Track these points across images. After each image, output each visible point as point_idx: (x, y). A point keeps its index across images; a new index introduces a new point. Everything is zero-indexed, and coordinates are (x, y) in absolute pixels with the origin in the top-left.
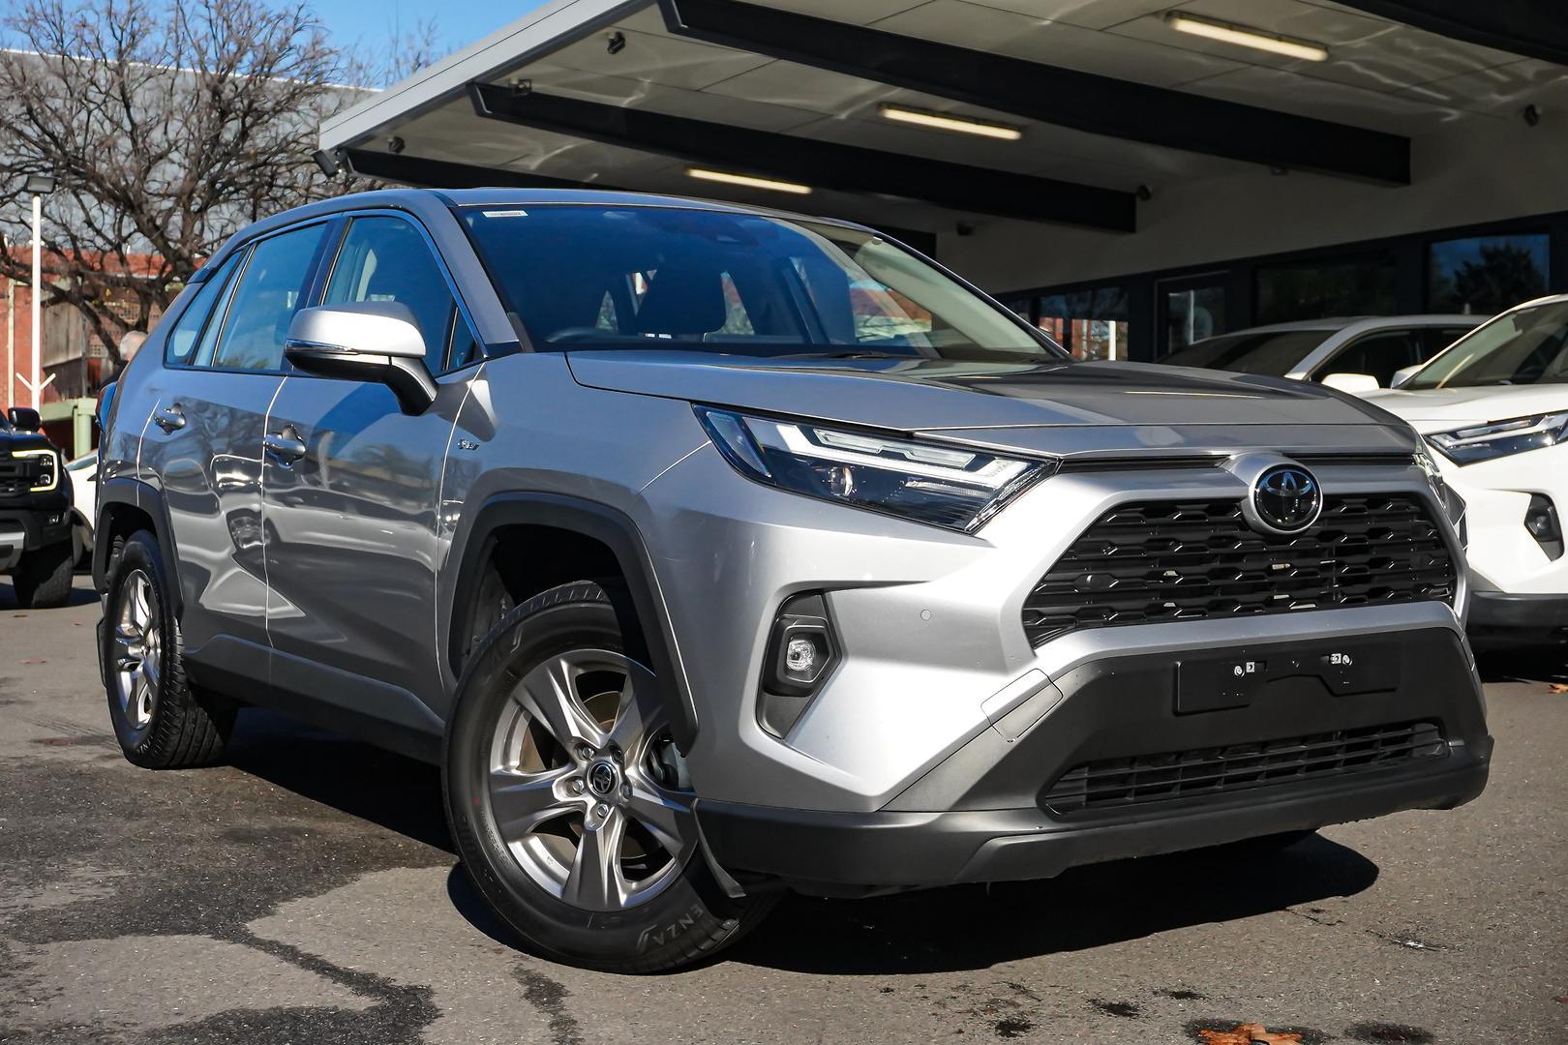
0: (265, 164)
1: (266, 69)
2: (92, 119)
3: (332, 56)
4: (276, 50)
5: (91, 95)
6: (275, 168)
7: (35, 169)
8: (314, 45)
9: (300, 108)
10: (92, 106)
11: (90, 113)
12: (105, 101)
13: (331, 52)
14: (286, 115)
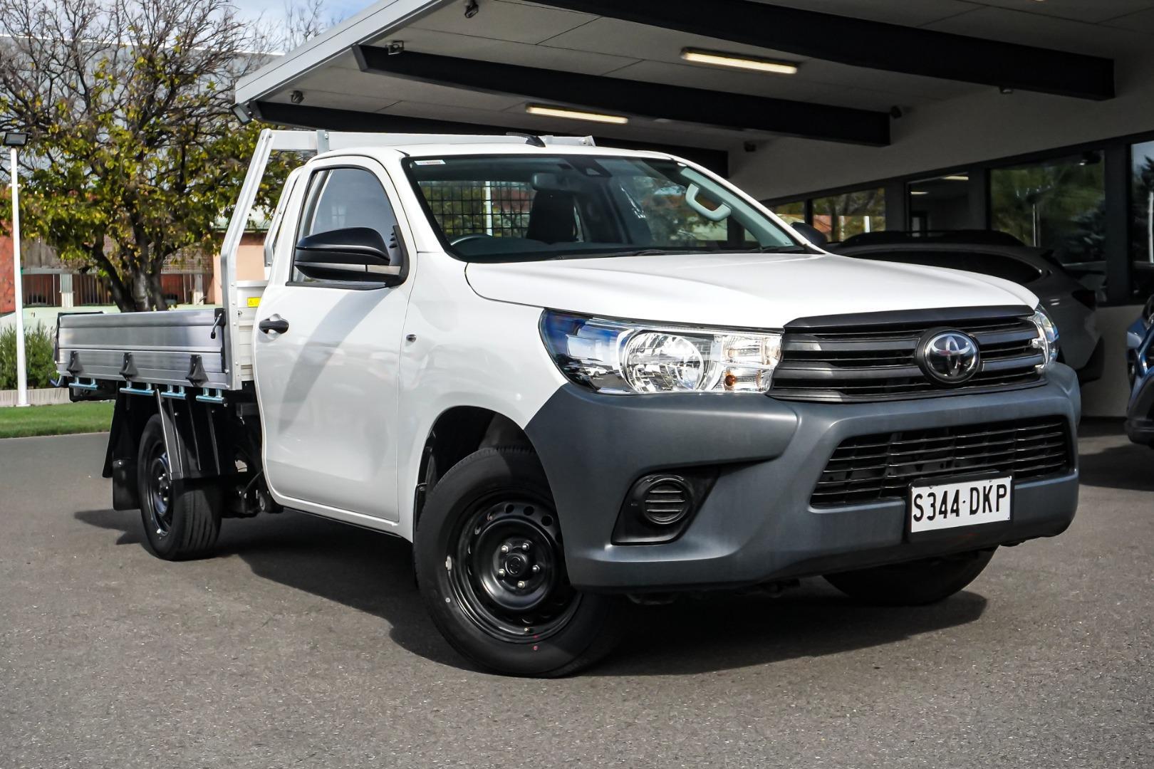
0: (190, 115)
1: (188, 41)
2: (54, 85)
3: (240, 28)
4: (196, 25)
5: (52, 66)
6: (199, 118)
7: (11, 127)
8: (225, 20)
9: (216, 70)
10: (54, 76)
11: (52, 80)
12: (63, 72)
13: (239, 25)
14: (206, 76)
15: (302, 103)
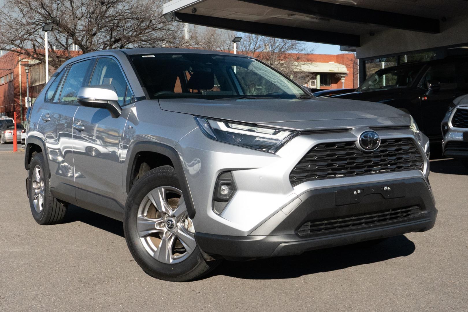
15: (196, 13)
